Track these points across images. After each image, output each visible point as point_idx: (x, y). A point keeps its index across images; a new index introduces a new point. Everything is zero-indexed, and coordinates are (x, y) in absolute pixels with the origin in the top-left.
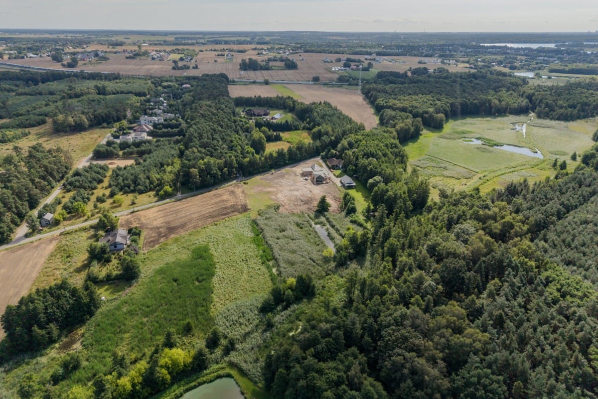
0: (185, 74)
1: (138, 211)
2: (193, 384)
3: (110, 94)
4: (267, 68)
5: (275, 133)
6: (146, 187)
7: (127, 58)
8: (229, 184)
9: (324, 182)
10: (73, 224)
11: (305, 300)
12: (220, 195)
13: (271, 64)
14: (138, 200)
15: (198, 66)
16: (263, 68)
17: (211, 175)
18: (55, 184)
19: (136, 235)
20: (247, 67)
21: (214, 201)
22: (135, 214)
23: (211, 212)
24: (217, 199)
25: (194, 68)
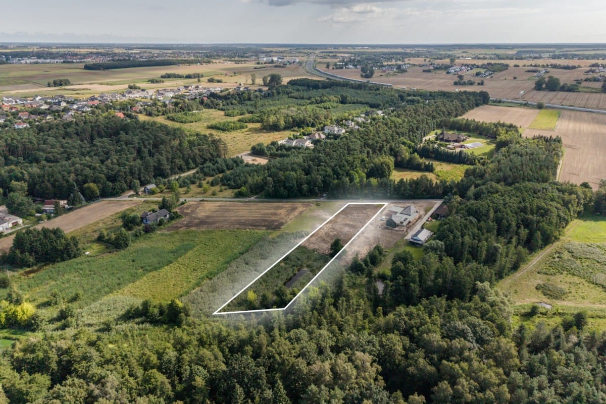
1: (207, 201)
2: (14, 336)
3: (350, 103)
4: (570, 90)
5: (428, 162)
6: (237, 185)
7: (423, 71)
12: (281, 208)
13: (584, 84)
14: (221, 193)
15: (485, 82)
16: (566, 89)
17: (285, 188)
18: (193, 165)
19: (172, 218)
20: (544, 86)
21: (267, 211)
22: (202, 202)
23: (249, 220)
24: (272, 211)
25: (479, 84)
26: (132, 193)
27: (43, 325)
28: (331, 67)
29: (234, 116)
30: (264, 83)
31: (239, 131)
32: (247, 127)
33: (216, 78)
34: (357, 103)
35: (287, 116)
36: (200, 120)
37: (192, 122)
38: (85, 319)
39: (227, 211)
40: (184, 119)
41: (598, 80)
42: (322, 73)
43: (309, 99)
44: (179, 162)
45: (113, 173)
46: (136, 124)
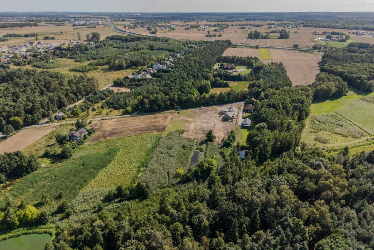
0: (210, 40)
1: (106, 119)
2: (31, 231)
3: (155, 50)
4: (266, 38)
5: (225, 82)
6: (120, 106)
7: (185, 29)
8: (168, 112)
9: (231, 120)
10: (71, 120)
11: (137, 200)
12: (158, 118)
13: (271, 34)
14: (111, 113)
15: (222, 35)
16: (263, 37)
17: (157, 104)
18: (80, 97)
19: (90, 133)
20: (253, 36)
21: (150, 121)
22: (103, 120)
23: (142, 128)
24: (153, 120)
25: (219, 36)
26: (47, 120)
27: (50, 218)
28: (127, 28)
29: (83, 62)
30: (88, 39)
31: (94, 71)
32: (98, 68)
33: (50, 36)
34: (160, 49)
35: (126, 59)
36: (60, 66)
37: (55, 68)
38: (78, 208)
39: (124, 124)
40: (48, 66)
41: (276, 32)
42: (123, 31)
43: (128, 48)
44: (72, 95)
45: (28, 108)
46: (20, 71)
